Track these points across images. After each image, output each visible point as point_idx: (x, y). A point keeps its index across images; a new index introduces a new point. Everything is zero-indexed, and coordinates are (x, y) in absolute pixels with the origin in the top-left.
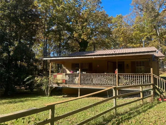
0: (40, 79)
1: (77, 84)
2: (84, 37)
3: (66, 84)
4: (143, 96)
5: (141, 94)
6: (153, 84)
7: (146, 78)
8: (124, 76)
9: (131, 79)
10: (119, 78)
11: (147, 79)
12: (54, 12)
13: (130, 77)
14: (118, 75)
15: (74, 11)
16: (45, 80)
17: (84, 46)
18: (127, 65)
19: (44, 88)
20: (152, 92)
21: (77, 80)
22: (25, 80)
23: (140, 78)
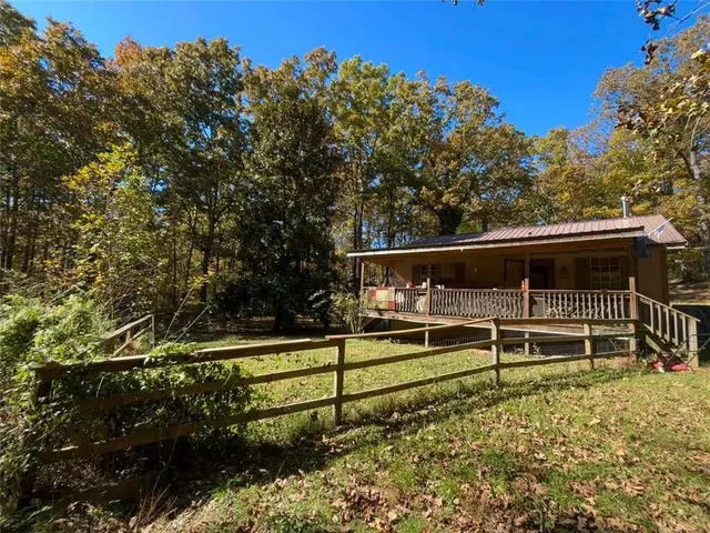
0: (340, 299)
1: (422, 313)
2: (449, 198)
3: (397, 311)
4: (594, 349)
5: (588, 344)
6: (635, 322)
7: (615, 303)
8: (546, 297)
9: (568, 305)
10: (532, 302)
11: (615, 306)
12: (379, 143)
13: (563, 299)
14: (530, 293)
15: (423, 136)
16: (352, 301)
17: (450, 220)
18: (564, 269)
19: (348, 318)
20: (633, 343)
21: (422, 303)
22: (311, 298)
23: (596, 304)
